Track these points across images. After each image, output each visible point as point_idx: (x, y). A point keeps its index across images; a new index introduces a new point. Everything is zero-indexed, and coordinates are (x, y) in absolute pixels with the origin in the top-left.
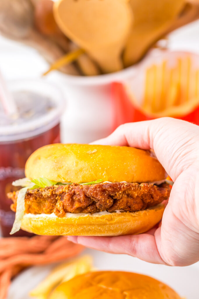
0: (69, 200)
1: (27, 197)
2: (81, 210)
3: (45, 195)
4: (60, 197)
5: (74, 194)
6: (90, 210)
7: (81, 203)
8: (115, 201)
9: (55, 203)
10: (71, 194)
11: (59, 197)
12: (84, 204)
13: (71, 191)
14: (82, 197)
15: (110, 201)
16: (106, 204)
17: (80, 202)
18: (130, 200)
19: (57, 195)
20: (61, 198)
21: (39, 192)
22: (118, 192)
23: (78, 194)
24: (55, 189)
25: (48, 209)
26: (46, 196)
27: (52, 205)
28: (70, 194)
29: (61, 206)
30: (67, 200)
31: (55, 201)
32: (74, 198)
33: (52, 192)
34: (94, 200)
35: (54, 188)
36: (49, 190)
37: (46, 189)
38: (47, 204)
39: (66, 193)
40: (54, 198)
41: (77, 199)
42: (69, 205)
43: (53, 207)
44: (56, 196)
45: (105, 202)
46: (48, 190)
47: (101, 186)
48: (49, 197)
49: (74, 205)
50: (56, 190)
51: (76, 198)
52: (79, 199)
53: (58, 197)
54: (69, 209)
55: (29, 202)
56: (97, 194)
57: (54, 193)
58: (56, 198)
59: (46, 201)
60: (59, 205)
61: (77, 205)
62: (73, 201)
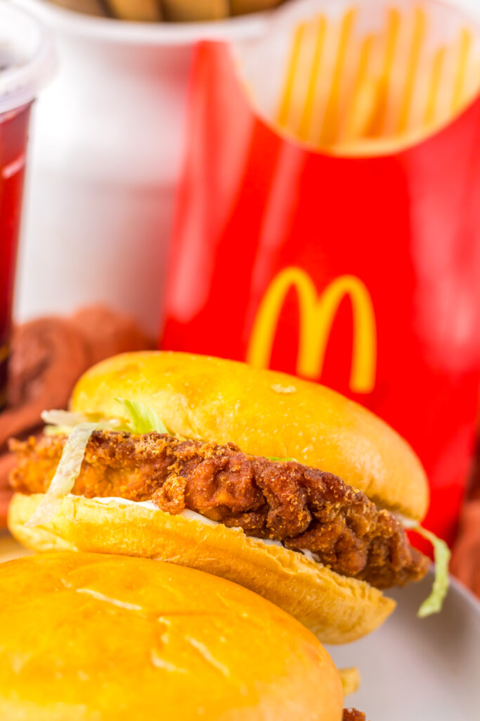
0: (206, 478)
1: (91, 443)
2: (226, 515)
3: (142, 453)
4: (181, 467)
5: (225, 468)
6: (249, 523)
7: (234, 497)
8: (315, 524)
9: (157, 480)
10: (218, 466)
11: (179, 465)
12: (242, 502)
13: (219, 458)
14: (245, 479)
15: (305, 517)
16: (293, 522)
17: (231, 493)
18: (350, 534)
19: (173, 459)
20: (182, 470)
21: (127, 439)
22: (334, 501)
23: (236, 472)
24: (175, 443)
25: (134, 491)
26: (144, 454)
27: (148, 482)
28: (213, 464)
29: (180, 486)
30: (202, 476)
31: (160, 475)
32: (222, 478)
33: (166, 448)
34: (270, 500)
35: (172, 440)
36: (158, 440)
37: (152, 437)
38: (135, 478)
39: (203, 459)
40: (163, 465)
41: (228, 482)
42: (202, 490)
43: (148, 490)
44: (171, 464)
45: (295, 514)
46: (155, 440)
47: (300, 469)
48: (150, 460)
49: (214, 495)
50: (176, 446)
51: (225, 480)
52: (233, 484)
53: (174, 466)
54: (199, 500)
55: (94, 457)
56: (284, 485)
57: (169, 452)
58: (170, 468)
59: (136, 470)
60: (175, 483)
61: (222, 497)
62: (215, 485)
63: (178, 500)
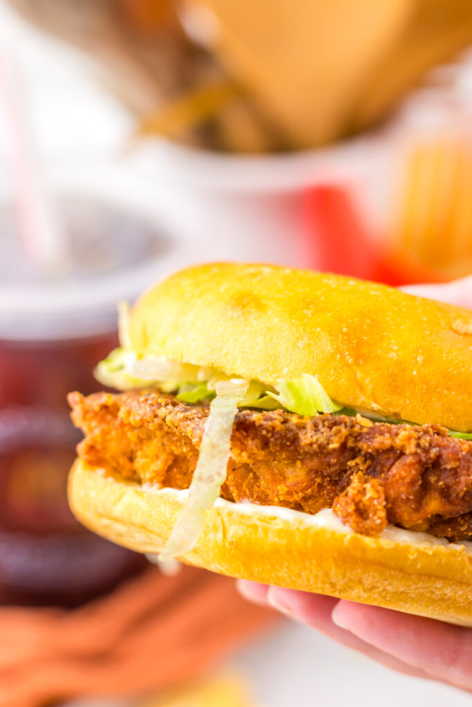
0: (413, 483)
1: (238, 435)
3: (311, 445)
4: (369, 462)
5: (436, 464)
6: (466, 531)
7: (448, 501)
10: (426, 463)
11: (365, 461)
12: (460, 507)
13: (427, 451)
17: (445, 497)
19: (355, 452)
20: (369, 467)
23: (451, 469)
24: (357, 429)
25: (300, 494)
26: (315, 446)
27: (318, 480)
28: (420, 462)
29: (379, 498)
30: (408, 480)
31: (336, 471)
32: (433, 479)
33: (346, 438)
35: (353, 426)
36: (334, 429)
37: (326, 423)
38: (297, 474)
39: (402, 454)
40: (342, 460)
41: (441, 483)
42: (408, 499)
43: (319, 491)
44: (354, 458)
46: (330, 428)
48: (323, 454)
49: (424, 502)
50: (360, 434)
51: (437, 481)
52: (448, 487)
53: (358, 460)
54: (405, 513)
55: (244, 454)
57: (350, 444)
58: (351, 463)
59: (299, 463)
61: (434, 505)
62: (425, 488)
63: (379, 516)
